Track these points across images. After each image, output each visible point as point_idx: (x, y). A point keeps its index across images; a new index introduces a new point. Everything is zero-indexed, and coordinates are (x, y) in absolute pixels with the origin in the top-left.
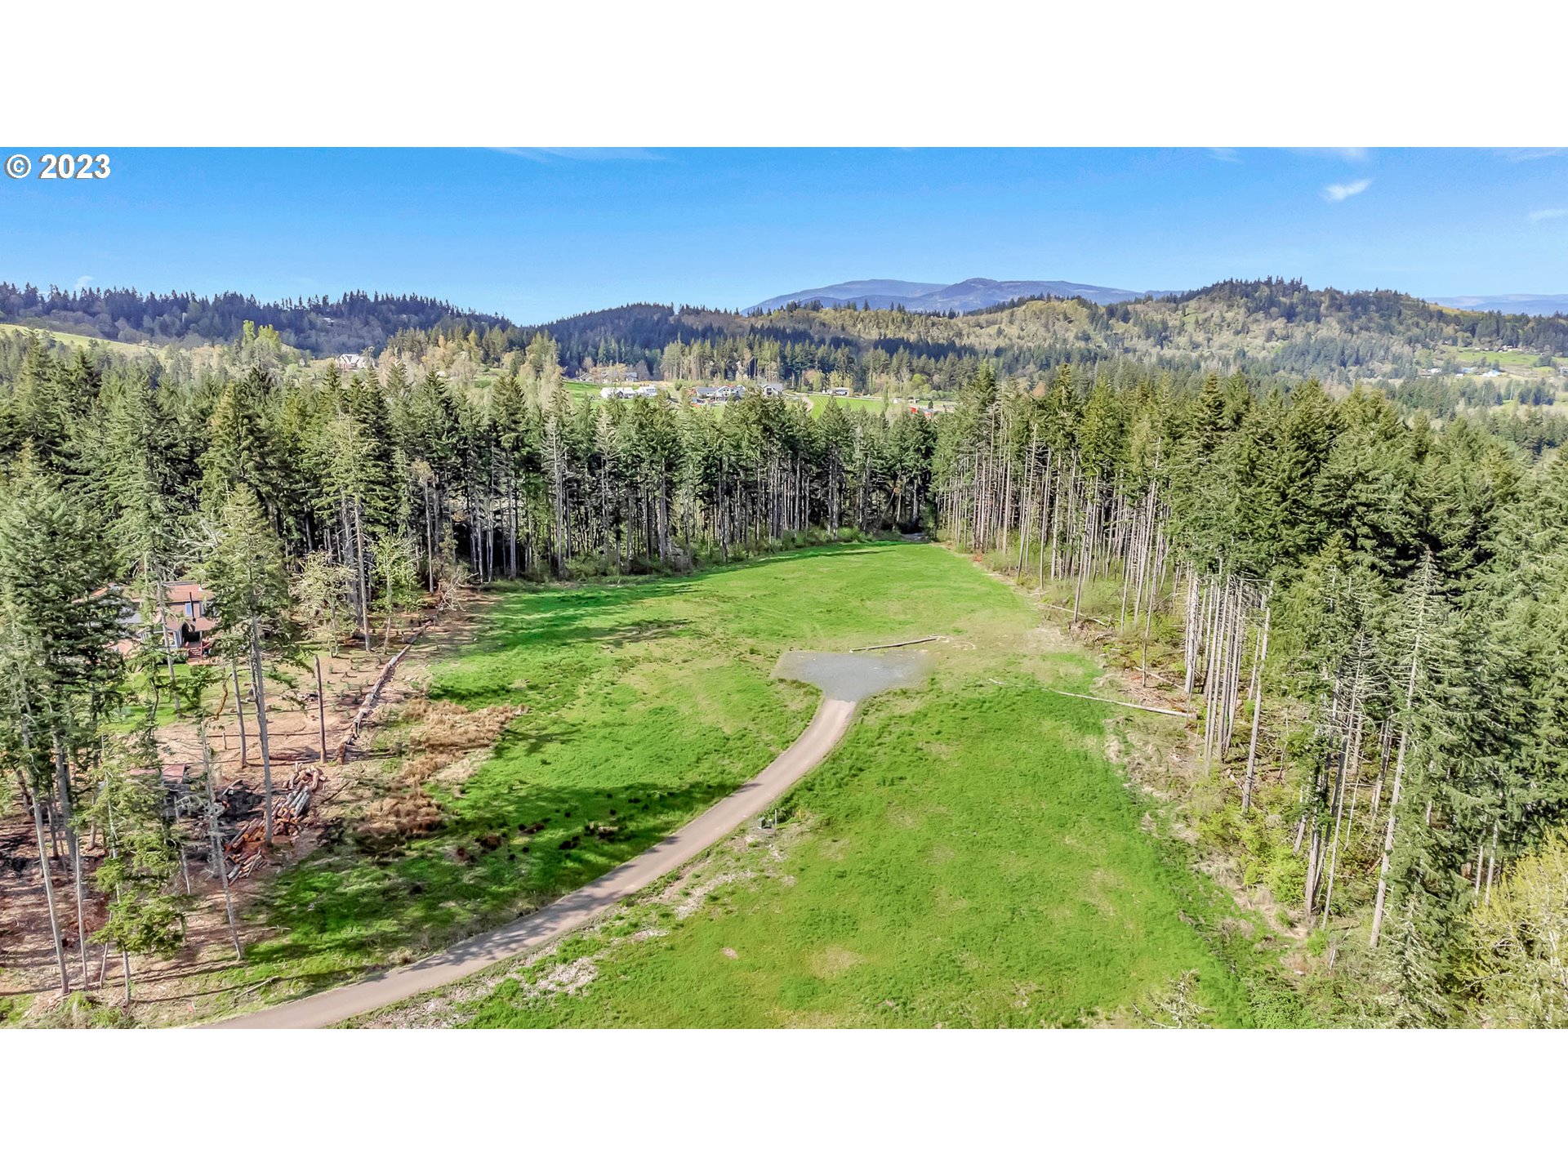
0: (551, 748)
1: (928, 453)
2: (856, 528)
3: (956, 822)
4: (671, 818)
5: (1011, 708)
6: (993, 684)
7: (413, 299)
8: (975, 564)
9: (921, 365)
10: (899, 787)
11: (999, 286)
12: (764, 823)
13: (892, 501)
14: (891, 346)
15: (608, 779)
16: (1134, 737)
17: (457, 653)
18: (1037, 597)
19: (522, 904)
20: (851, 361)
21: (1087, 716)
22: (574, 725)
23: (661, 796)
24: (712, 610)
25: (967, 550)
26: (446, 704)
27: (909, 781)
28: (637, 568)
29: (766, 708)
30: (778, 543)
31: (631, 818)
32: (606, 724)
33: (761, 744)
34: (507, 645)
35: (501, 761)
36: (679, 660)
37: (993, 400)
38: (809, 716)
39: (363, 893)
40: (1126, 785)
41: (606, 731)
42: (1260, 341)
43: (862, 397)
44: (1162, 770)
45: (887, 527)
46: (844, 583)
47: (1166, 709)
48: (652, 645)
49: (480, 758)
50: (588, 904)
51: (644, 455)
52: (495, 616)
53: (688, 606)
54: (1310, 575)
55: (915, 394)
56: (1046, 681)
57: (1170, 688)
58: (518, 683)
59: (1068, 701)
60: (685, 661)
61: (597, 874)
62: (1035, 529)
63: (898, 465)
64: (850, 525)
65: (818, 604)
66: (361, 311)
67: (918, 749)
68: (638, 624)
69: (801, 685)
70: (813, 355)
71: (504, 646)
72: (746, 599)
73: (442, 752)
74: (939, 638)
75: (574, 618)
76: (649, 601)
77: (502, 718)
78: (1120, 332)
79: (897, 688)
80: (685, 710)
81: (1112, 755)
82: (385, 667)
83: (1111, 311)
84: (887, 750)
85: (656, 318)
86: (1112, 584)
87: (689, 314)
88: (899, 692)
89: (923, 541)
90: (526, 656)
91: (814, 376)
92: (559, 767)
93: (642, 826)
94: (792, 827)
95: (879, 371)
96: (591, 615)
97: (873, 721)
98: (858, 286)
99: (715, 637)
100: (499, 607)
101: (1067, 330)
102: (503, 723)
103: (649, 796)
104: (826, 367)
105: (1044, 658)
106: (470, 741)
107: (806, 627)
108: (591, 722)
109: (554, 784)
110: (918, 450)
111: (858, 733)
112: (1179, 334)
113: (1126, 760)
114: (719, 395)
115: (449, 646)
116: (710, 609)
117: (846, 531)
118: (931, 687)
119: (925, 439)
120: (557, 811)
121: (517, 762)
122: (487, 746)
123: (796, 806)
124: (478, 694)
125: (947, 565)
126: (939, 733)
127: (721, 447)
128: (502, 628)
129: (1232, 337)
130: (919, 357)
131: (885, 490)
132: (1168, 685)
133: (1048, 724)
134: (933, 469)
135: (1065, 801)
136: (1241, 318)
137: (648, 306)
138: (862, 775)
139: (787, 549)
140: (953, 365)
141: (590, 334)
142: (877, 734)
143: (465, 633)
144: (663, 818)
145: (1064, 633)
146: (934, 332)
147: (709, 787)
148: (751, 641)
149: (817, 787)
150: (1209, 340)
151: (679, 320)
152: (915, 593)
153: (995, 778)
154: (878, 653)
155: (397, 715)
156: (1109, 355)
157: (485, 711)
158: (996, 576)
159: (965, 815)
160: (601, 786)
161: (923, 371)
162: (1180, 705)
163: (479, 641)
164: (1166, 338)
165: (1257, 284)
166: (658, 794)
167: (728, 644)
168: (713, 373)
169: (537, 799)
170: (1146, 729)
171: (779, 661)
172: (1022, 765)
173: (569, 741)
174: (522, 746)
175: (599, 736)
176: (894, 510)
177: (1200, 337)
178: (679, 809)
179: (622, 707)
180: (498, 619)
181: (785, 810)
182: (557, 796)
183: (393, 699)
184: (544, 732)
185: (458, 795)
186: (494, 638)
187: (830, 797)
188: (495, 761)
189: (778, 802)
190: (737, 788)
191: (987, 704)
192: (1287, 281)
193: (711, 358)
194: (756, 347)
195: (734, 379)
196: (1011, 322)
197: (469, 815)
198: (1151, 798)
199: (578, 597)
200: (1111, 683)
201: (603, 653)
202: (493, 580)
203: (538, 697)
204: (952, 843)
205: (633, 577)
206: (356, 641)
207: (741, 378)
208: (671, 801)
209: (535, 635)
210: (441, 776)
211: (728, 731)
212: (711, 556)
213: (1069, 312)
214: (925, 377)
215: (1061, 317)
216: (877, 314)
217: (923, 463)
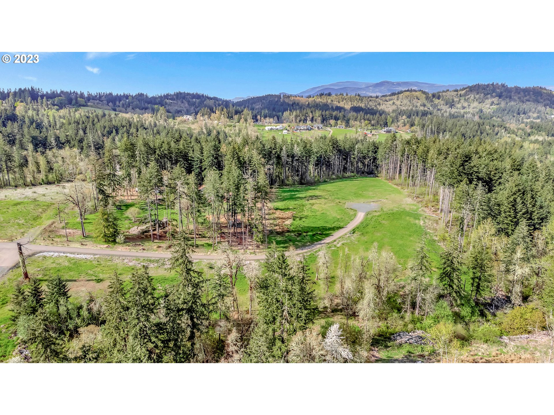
1: (376, 152)
2: (355, 173)
3: (388, 234)
5: (400, 214)
6: (396, 210)
7: (197, 94)
8: (389, 183)
9: (368, 117)
10: (376, 229)
11: (393, 84)
12: (350, 233)
13: (365, 165)
14: (356, 109)
15: (317, 225)
16: (427, 221)
18: (406, 191)
19: (309, 244)
20: (344, 116)
21: (417, 217)
22: (306, 215)
23: (328, 228)
25: (387, 179)
26: (279, 211)
27: (378, 227)
28: (302, 183)
29: (345, 213)
30: (335, 177)
31: (324, 231)
32: (313, 216)
33: (346, 220)
36: (323, 204)
37: (395, 140)
38: (355, 215)
39: (282, 240)
40: (424, 230)
42: (488, 106)
43: (348, 129)
44: (432, 227)
45: (363, 173)
46: (356, 188)
47: (434, 216)
48: (316, 200)
49: (291, 220)
50: (321, 244)
53: (320, 192)
54: (461, 186)
55: (366, 128)
56: (408, 210)
57: (436, 211)
58: (291, 207)
59: (412, 213)
60: (325, 204)
61: (320, 240)
62: (406, 175)
63: (367, 156)
64: (353, 172)
65: (352, 192)
66: (180, 98)
67: (380, 222)
68: (310, 196)
69: (352, 209)
70: (332, 115)
71: (283, 200)
72: (333, 191)
73: (283, 219)
74: (382, 200)
75: (295, 195)
76: (310, 191)
78: (436, 103)
79: (374, 210)
80: (328, 213)
81: (421, 224)
83: (434, 96)
84: (373, 222)
85: (276, 100)
86: (424, 189)
87: (286, 97)
89: (373, 177)
90: (289, 202)
91: (332, 122)
92: (307, 223)
94: (355, 235)
95: (354, 120)
96: (298, 194)
97: (369, 216)
98: (342, 84)
99: (330, 199)
100: (276, 192)
101: (417, 102)
102: (292, 215)
103: (326, 228)
104: (336, 119)
105: (407, 205)
106: (287, 217)
107: (350, 198)
108: (310, 215)
109: (307, 225)
110: (373, 152)
111: (366, 219)
112: (458, 103)
113: (424, 225)
114: (302, 128)
115: (272, 200)
116: (325, 193)
117: (353, 174)
118: (382, 210)
119: (375, 148)
120: (310, 230)
121: (298, 221)
122: (291, 218)
123: (356, 231)
124: (284, 209)
125: (382, 184)
126: (384, 219)
128: (280, 196)
129: (478, 104)
130: (367, 115)
131: (363, 162)
133: (408, 218)
134: (377, 157)
135: (411, 232)
136: (481, 97)
137: (272, 95)
138: (368, 226)
140: (378, 118)
141: (254, 105)
142: (370, 219)
143: (273, 197)
144: (330, 232)
145: (412, 199)
146: (371, 103)
147: (337, 227)
148: (338, 200)
149: (359, 228)
150: (469, 105)
151: (284, 101)
152: (375, 190)
153: (396, 228)
154: (368, 203)
155: (270, 213)
156: (432, 113)
157: (287, 212)
158: (395, 186)
161: (368, 120)
162: (437, 215)
163: (277, 199)
164: (453, 105)
165: (488, 85)
167: (333, 201)
168: (300, 121)
169: (305, 228)
170: (429, 219)
171: (346, 204)
172: (402, 225)
173: (307, 218)
174: (298, 219)
175: (312, 218)
176: (365, 168)
177: (466, 104)
178: (332, 230)
179: (315, 212)
180: (278, 194)
181: (354, 231)
182: (308, 227)
183: (267, 210)
184: (301, 217)
185: (290, 226)
186: (280, 198)
187: (362, 230)
188: (294, 221)
189: (352, 230)
190: (343, 227)
191: (394, 214)
192: (500, 84)
193: (299, 116)
194: (314, 112)
195: (306, 123)
196: (398, 100)
197: (294, 230)
198: (429, 232)
199: (293, 190)
200: (423, 210)
201: (306, 202)
203: (296, 210)
205: (302, 186)
207: (309, 122)
208: (330, 229)
209: (289, 198)
210: (285, 223)
211: (338, 217)
213: (419, 96)
214: (369, 122)
215: (415, 98)
216: (351, 97)
217: (374, 155)
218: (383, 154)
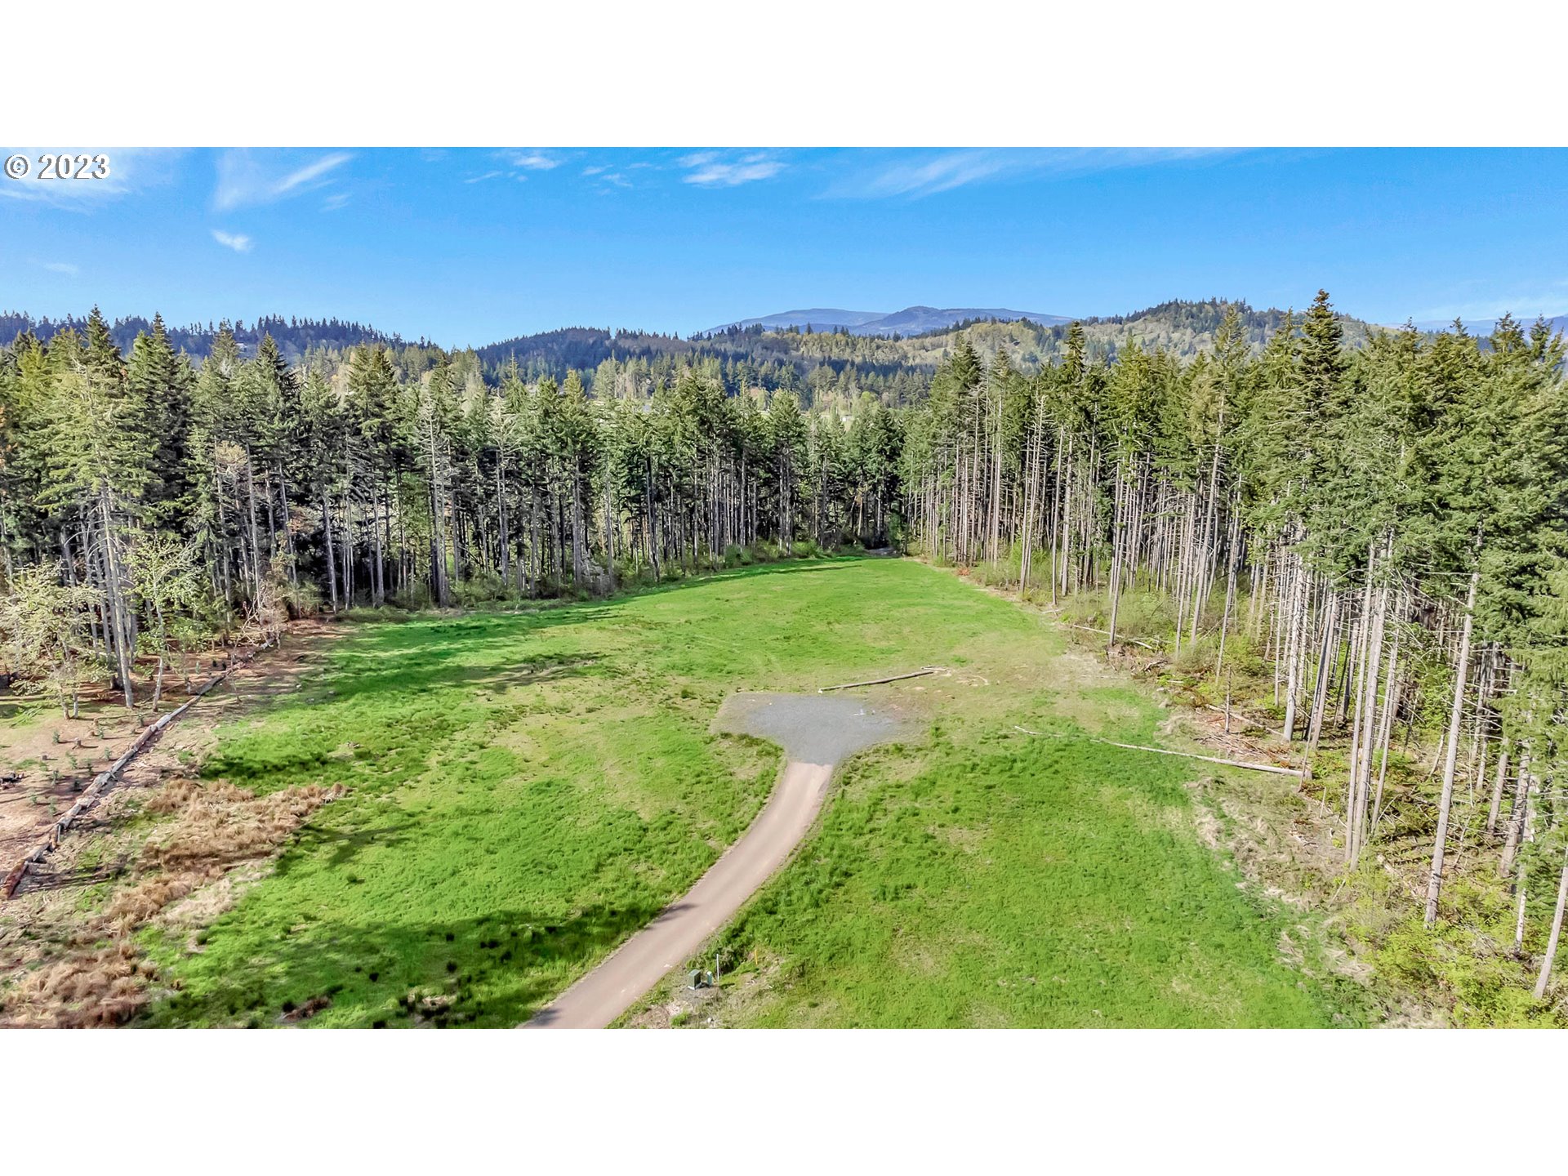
0: (371, 854)
1: (893, 455)
2: (813, 542)
3: (1001, 959)
4: (548, 974)
5: (1054, 769)
6: (1022, 734)
7: (334, 323)
8: (962, 579)
9: (869, 382)
10: (908, 903)
11: (941, 314)
12: (698, 979)
13: (852, 511)
14: (836, 365)
15: (452, 905)
16: (1233, 808)
17: (267, 706)
18: (1052, 616)
20: (796, 378)
21: (1162, 780)
22: (411, 815)
23: (535, 934)
24: (635, 639)
25: (949, 563)
26: (224, 787)
27: (920, 891)
28: (544, 591)
29: (704, 778)
30: (721, 560)
31: (482, 977)
32: (462, 812)
33: (696, 836)
34: (342, 692)
35: (284, 880)
36: (582, 708)
38: (766, 786)
40: (1240, 886)
41: (457, 824)
44: (1284, 858)
45: (847, 541)
46: (804, 603)
47: (1264, 764)
48: (547, 687)
49: (251, 876)
51: (552, 449)
52: (341, 653)
53: (605, 635)
57: (1263, 734)
58: (343, 750)
59: (1130, 756)
60: (590, 711)
63: (859, 471)
64: (804, 539)
65: (772, 629)
66: (277, 335)
67: (929, 837)
68: (532, 660)
69: (753, 742)
70: (756, 373)
71: (336, 694)
72: (678, 625)
73: (188, 869)
74: (936, 670)
75: (447, 654)
76: (553, 630)
77: (302, 807)
79: (890, 742)
80: (584, 784)
81: (1209, 838)
82: (146, 731)
83: (1058, 333)
84: (884, 840)
85: (591, 341)
87: (626, 338)
88: (892, 748)
89: (890, 555)
90: (364, 708)
91: (757, 394)
92: (375, 887)
93: (497, 993)
94: (743, 982)
95: (826, 389)
96: (470, 650)
97: (860, 793)
98: (800, 315)
99: (635, 676)
100: (349, 642)
101: (1014, 352)
102: (302, 815)
103: (514, 934)
105: (1084, 696)
106: (241, 847)
107: (758, 660)
108: (439, 808)
109: (362, 919)
110: (881, 451)
111: (838, 813)
113: (1232, 845)
115: (257, 697)
116: (630, 639)
117: (801, 546)
118: (936, 741)
119: (890, 439)
120: (358, 970)
121: (309, 880)
122: (267, 854)
123: (749, 942)
124: (278, 769)
125: (927, 581)
126: (956, 810)
127: (648, 443)
128: (342, 669)
130: (867, 376)
131: (844, 500)
132: (1258, 730)
133: (1108, 792)
134: (900, 473)
135: (1157, 915)
136: (1187, 338)
137: (583, 330)
138: (848, 882)
139: (731, 566)
140: (903, 381)
142: (865, 815)
143: (287, 678)
145: (1102, 661)
146: (879, 354)
147: (613, 913)
148: (683, 681)
149: (782, 907)
151: (614, 342)
152: (895, 613)
153: (1049, 882)
154: (856, 693)
155: (139, 806)
157: (280, 795)
158: (992, 592)
159: (1013, 945)
160: (438, 919)
161: (871, 389)
162: (1281, 757)
163: (304, 687)
164: (1113, 359)
165: (1201, 305)
166: (530, 928)
167: (651, 686)
168: (650, 392)
169: (327, 950)
170: (1246, 795)
171: (723, 707)
172: (1084, 858)
173: (399, 841)
174: (326, 851)
175: (447, 832)
176: (855, 523)
178: (561, 955)
179: (489, 783)
180: (341, 658)
181: (733, 951)
182: (363, 941)
183: (141, 781)
184: (364, 828)
185: (192, 947)
186: (325, 684)
187: (803, 926)
188: (274, 882)
189: (721, 938)
190: (657, 913)
191: (1019, 765)
192: (1231, 302)
193: (648, 375)
194: (695, 365)
196: (957, 344)
197: (200, 987)
198: (1281, 905)
199: (459, 627)
200: (1183, 729)
201: (479, 701)
202: (350, 606)
203: (367, 771)
204: (1001, 999)
205: (539, 602)
206: (115, 692)
208: (549, 942)
209: (385, 679)
210: (172, 914)
211: (646, 817)
212: (640, 575)
213: (1016, 334)
214: (874, 395)
215: (1007, 339)
216: (820, 337)
217: (889, 467)
218: (924, 446)
